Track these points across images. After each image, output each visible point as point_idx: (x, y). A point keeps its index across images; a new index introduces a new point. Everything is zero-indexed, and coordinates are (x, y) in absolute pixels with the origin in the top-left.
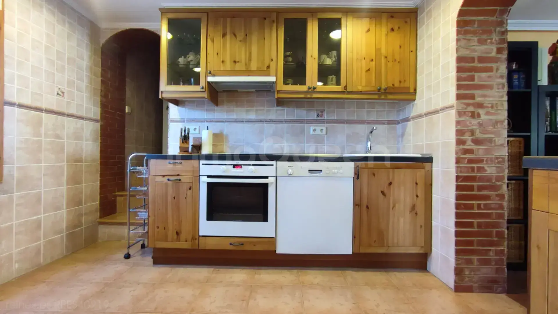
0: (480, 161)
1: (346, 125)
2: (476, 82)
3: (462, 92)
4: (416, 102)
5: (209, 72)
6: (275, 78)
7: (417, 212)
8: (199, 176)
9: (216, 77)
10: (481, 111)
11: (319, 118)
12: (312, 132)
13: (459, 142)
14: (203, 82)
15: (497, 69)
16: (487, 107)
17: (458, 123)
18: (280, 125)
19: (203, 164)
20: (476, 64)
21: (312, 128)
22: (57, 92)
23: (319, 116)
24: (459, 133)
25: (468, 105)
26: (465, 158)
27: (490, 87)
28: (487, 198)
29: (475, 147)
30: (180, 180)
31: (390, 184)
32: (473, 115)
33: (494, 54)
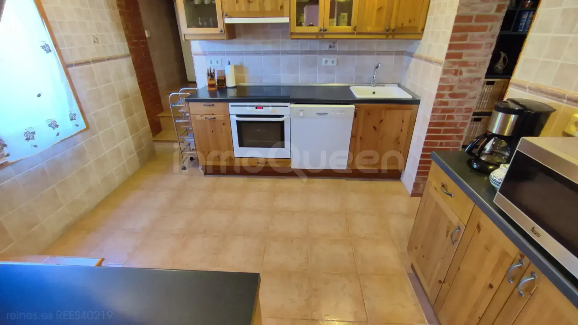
0: (452, 111)
1: (356, 56)
2: (467, 42)
3: (453, 51)
4: (422, 41)
5: (225, 13)
6: (288, 18)
7: (399, 142)
8: (230, 115)
9: (232, 19)
10: (464, 69)
11: (332, 49)
12: (323, 63)
13: (438, 96)
14: (221, 26)
15: (491, 29)
16: (470, 65)
17: (442, 80)
18: (294, 57)
19: (231, 106)
20: (473, 23)
21: (324, 60)
22: (93, 40)
23: (331, 47)
24: (440, 88)
25: (454, 63)
26: (440, 109)
27: (478, 47)
28: (450, 138)
29: (449, 100)
30: (215, 118)
31: (381, 121)
32: (456, 73)
33: (493, 13)
